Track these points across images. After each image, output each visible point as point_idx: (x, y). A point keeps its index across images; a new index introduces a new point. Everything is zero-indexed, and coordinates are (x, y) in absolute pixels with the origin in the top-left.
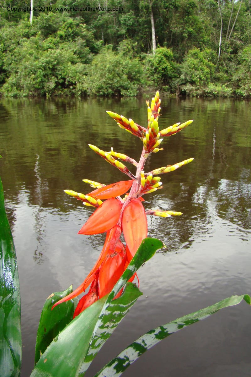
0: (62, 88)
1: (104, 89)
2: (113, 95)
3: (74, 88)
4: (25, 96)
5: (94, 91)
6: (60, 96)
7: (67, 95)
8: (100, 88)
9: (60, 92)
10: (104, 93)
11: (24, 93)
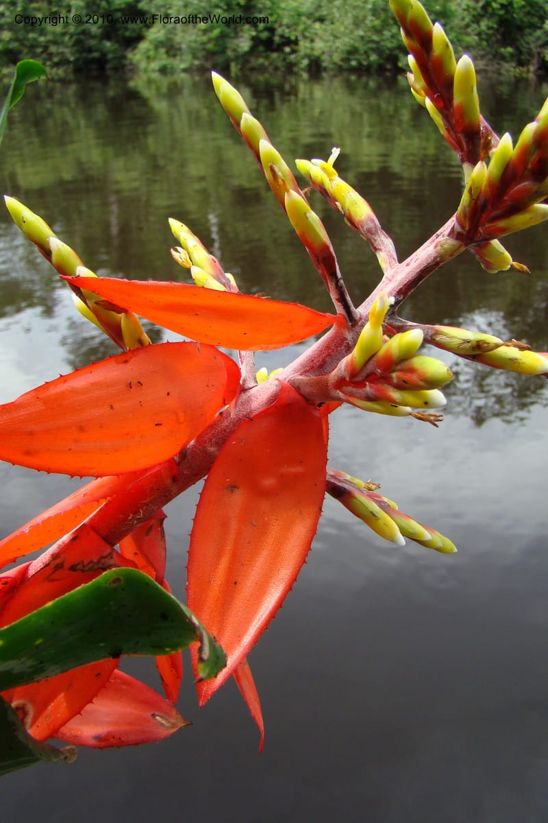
0: (266, 51)
1: (361, 55)
2: (381, 69)
3: (293, 52)
4: (185, 71)
5: (337, 58)
6: (262, 69)
7: (276, 69)
8: (353, 51)
9: (261, 60)
10: (360, 64)
11: (181, 63)
